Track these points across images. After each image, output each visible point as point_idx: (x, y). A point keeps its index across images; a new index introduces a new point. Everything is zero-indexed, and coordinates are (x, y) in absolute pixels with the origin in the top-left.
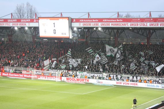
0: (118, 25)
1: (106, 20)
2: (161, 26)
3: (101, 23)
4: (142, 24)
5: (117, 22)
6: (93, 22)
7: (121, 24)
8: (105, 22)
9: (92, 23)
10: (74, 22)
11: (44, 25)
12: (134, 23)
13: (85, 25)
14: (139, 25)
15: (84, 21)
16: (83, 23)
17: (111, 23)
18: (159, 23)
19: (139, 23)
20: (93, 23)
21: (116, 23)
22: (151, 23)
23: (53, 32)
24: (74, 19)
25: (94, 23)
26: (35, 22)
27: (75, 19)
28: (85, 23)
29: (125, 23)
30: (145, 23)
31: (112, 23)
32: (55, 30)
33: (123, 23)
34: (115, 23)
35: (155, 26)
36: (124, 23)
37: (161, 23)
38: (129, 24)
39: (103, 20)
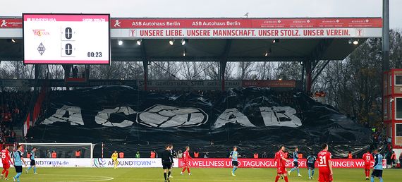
0: (229, 33)
1: (200, 23)
2: (328, 35)
3: (189, 30)
4: (286, 31)
5: (226, 26)
6: (166, 27)
7: (238, 33)
8: (199, 27)
9: (165, 30)
10: (117, 27)
11: (37, 32)
12: (267, 30)
13: (146, 33)
14: (280, 34)
15: (144, 24)
16: (142, 30)
17: (212, 30)
18: (325, 30)
19: (279, 30)
20: (168, 30)
21: (225, 30)
22: (307, 29)
24: (117, 21)
25: (171, 29)
26: (4, 27)
27: (120, 20)
28: (146, 30)
29: (247, 30)
30: (294, 30)
31: (216, 30)
32: (69, 46)
33: (241, 29)
34: (222, 30)
35: (316, 36)
36: (244, 30)
37: (328, 29)
38: (256, 31)
39: (194, 24)
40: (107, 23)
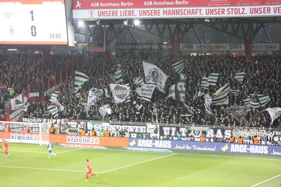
0: (178, 12)
1: (151, 3)
2: (275, 12)
3: (141, 9)
4: (232, 9)
6: (120, 7)
7: (186, 12)
8: (150, 7)
9: (119, 10)
10: (78, 8)
11: (7, 15)
12: (214, 8)
13: (103, 13)
14: (226, 12)
15: (102, 4)
16: (99, 10)
17: (162, 10)
18: (272, 7)
19: (226, 8)
20: (122, 10)
21: (174, 9)
22: (254, 7)
23: (31, 31)
24: (78, 3)
25: (125, 10)
28: (103, 10)
29: (195, 8)
30: (241, 8)
31: (165, 9)
32: (33, 28)
33: (189, 8)
34: (171, 9)
35: (263, 14)
36: (191, 8)
37: (275, 6)
38: (204, 9)
39: (145, 3)
40: (64, 5)
